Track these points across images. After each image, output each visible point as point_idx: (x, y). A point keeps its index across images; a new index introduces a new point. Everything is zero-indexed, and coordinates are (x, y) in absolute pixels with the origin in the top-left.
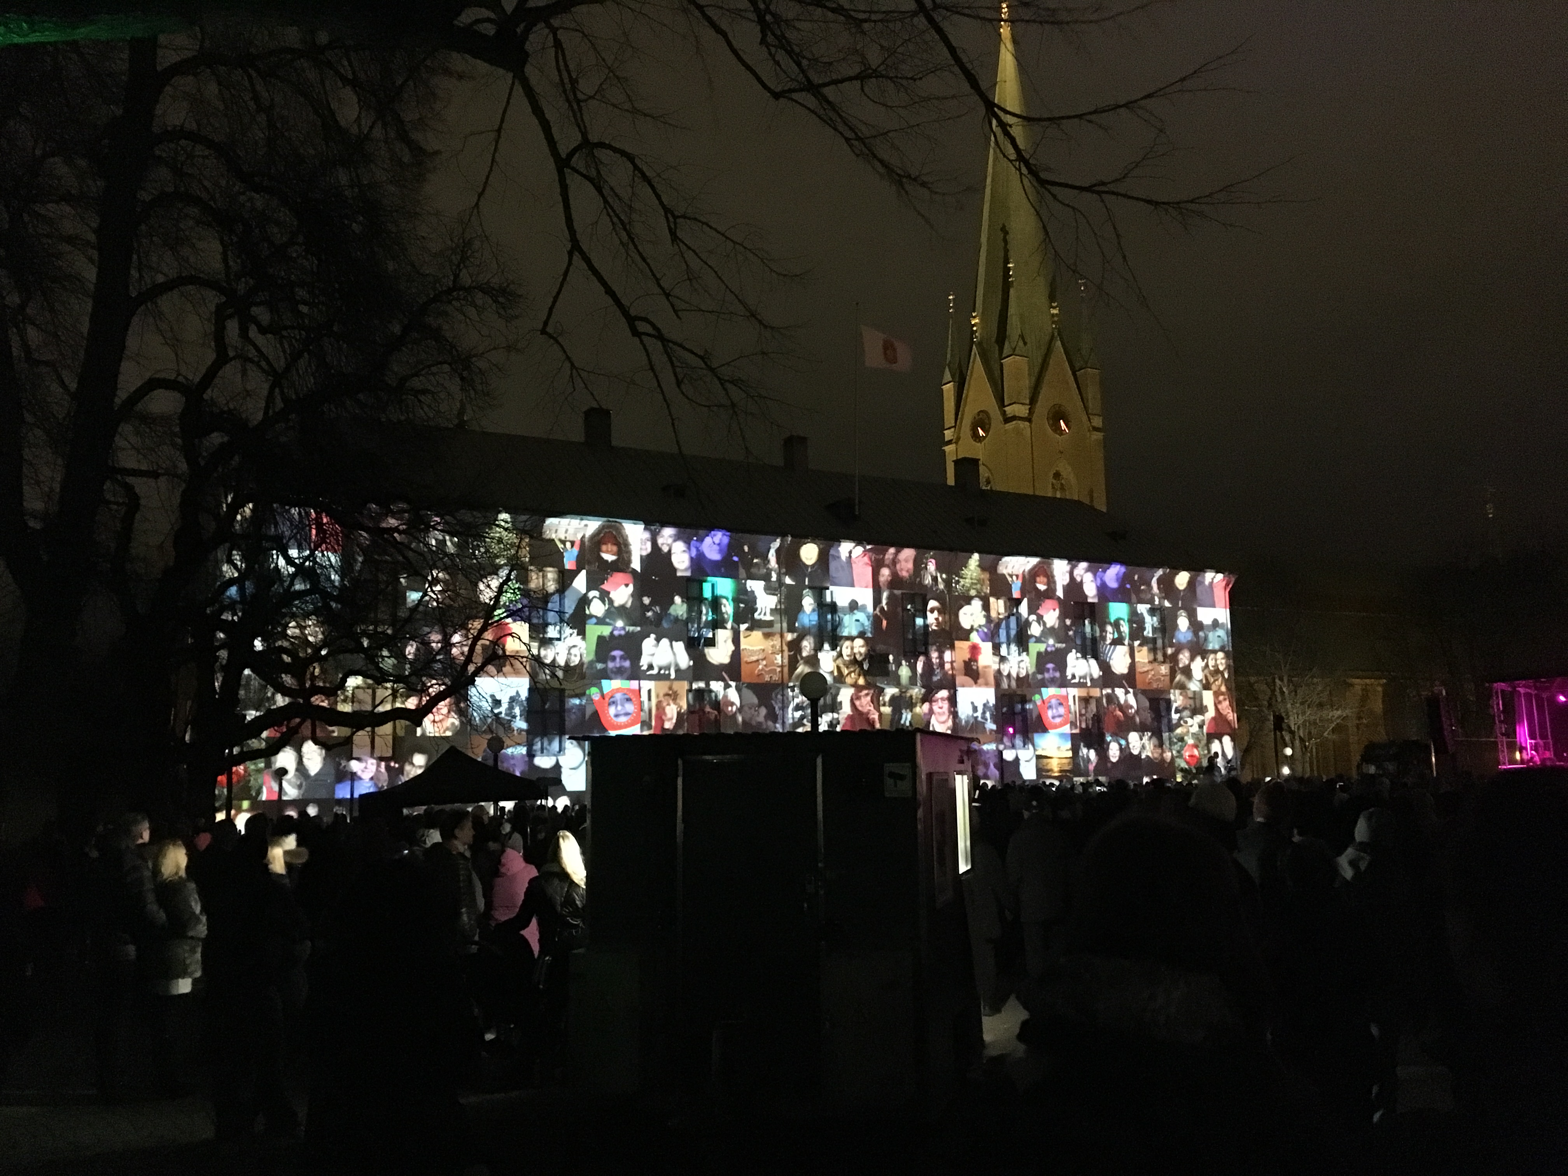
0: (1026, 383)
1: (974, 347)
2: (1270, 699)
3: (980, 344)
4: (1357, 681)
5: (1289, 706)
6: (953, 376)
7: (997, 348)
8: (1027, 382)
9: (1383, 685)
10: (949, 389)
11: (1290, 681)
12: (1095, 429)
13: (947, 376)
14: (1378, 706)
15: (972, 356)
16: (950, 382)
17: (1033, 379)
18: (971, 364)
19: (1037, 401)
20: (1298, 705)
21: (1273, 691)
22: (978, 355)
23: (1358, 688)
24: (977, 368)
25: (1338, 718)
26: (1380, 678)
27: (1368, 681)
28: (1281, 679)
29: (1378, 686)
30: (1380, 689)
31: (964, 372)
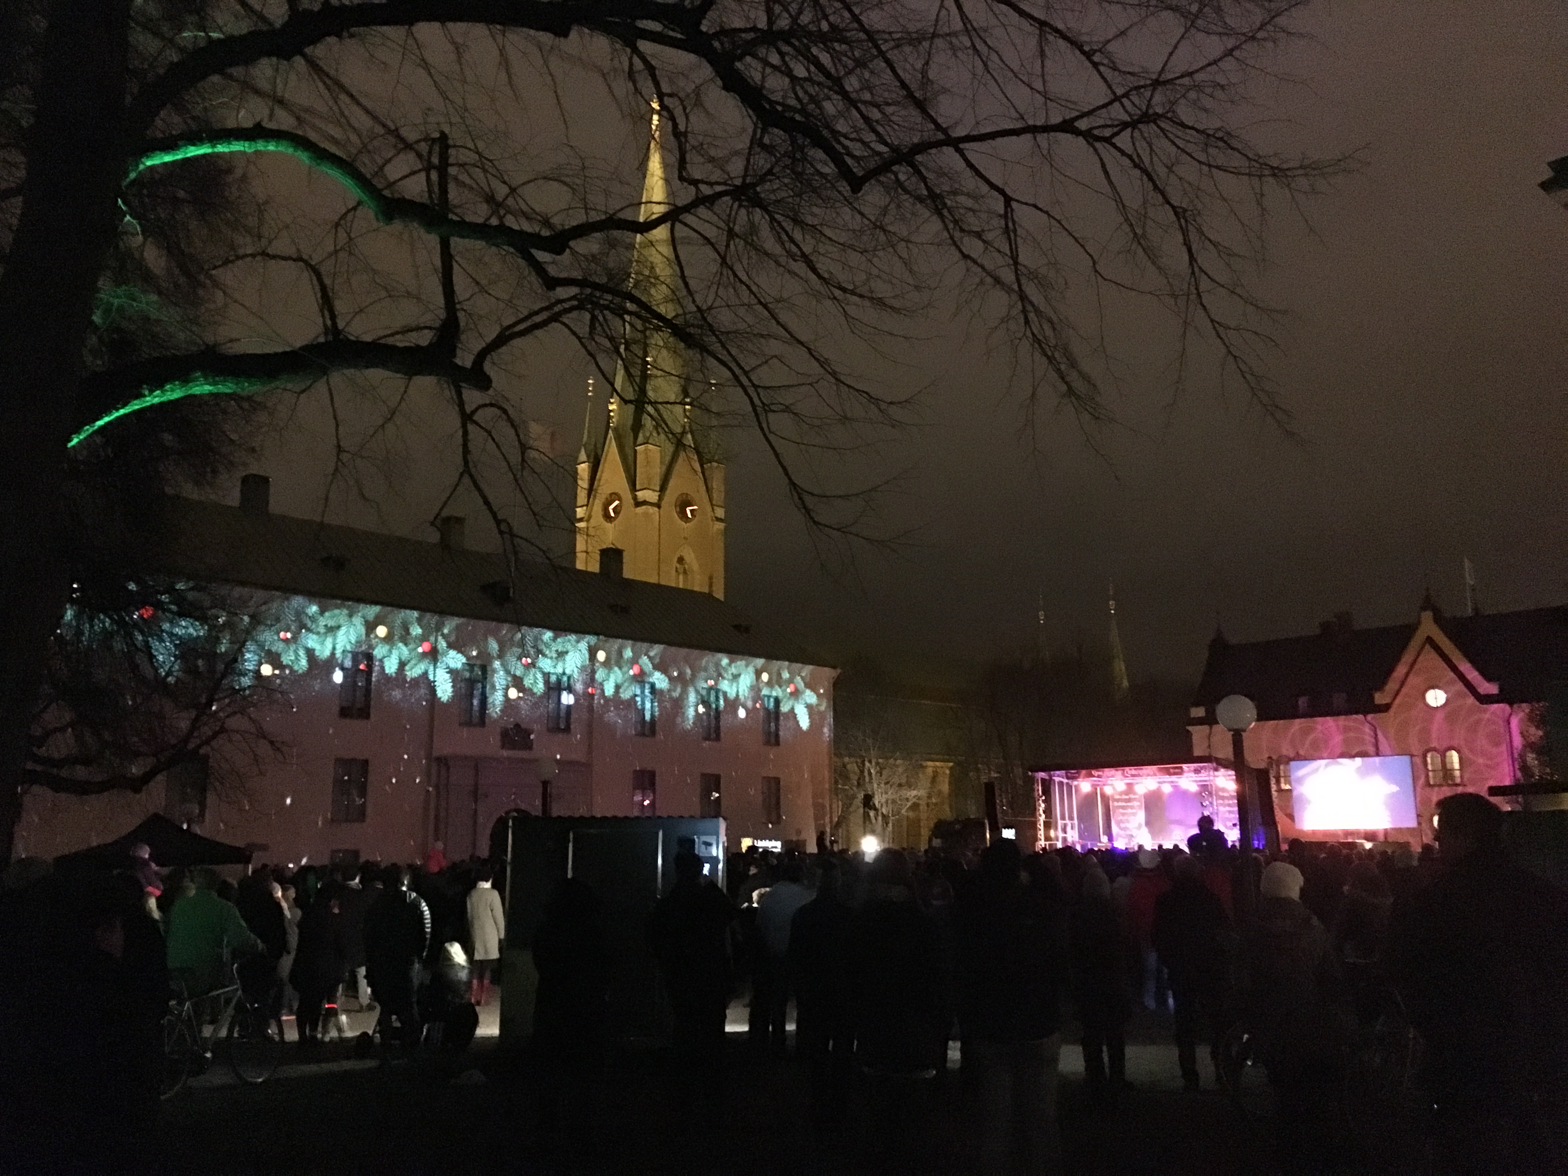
0: (657, 471)
1: (610, 432)
2: (859, 779)
3: (616, 430)
4: (930, 763)
5: (875, 785)
6: (588, 456)
7: (632, 434)
8: (659, 470)
9: (951, 769)
10: (583, 469)
11: (877, 764)
12: (718, 519)
13: (583, 456)
14: (945, 787)
15: (607, 442)
16: (584, 462)
17: (664, 468)
18: (606, 447)
19: (666, 489)
20: (882, 785)
21: (862, 772)
22: (613, 441)
23: (930, 771)
24: (612, 451)
25: (914, 797)
26: (949, 761)
27: (938, 764)
28: (870, 762)
29: (945, 768)
30: (948, 772)
31: (599, 452)
